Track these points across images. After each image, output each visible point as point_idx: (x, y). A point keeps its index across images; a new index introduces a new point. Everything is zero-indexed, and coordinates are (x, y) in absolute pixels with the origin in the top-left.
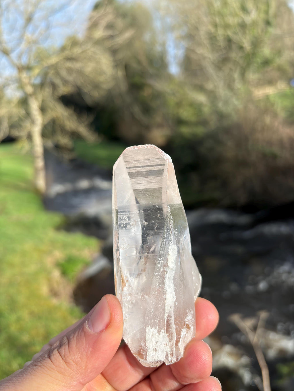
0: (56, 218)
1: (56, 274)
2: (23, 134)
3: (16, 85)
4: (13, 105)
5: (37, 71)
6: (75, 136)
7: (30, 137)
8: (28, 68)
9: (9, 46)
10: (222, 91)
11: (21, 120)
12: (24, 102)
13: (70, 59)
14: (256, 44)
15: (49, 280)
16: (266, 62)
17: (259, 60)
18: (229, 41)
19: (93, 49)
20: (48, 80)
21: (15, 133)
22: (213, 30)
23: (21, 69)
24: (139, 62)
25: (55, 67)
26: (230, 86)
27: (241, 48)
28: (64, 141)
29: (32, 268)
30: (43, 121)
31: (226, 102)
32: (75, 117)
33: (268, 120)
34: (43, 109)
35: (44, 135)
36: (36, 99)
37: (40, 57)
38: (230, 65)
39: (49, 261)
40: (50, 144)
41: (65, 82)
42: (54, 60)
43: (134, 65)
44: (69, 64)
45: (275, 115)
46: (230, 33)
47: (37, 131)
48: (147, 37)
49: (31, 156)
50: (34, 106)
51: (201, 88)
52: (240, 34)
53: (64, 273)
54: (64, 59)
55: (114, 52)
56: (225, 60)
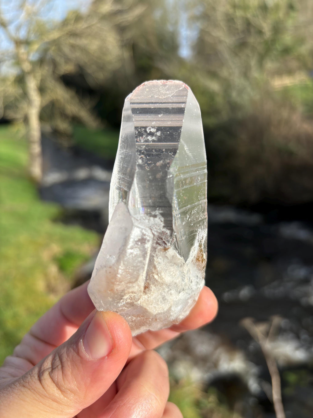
0: (52, 209)
1: (53, 269)
2: (19, 116)
3: (13, 61)
4: (9, 83)
5: (36, 47)
6: (75, 121)
7: (26, 120)
8: (27, 43)
9: (7, 17)
10: (237, 80)
11: (16, 99)
12: (21, 80)
13: (74, 34)
14: (277, 29)
15: (46, 275)
16: (286, 51)
17: (279, 47)
18: (248, 24)
19: (99, 25)
20: (48, 57)
21: (11, 114)
22: (231, 11)
23: (18, 43)
24: (148, 42)
25: (56, 43)
26: (246, 74)
27: (260, 32)
28: (63, 126)
29: (27, 262)
30: (42, 102)
31: (241, 92)
32: (77, 100)
33: (285, 113)
34: (42, 90)
35: (42, 117)
36: (35, 77)
37: (41, 31)
38: (248, 51)
39: (45, 255)
40: (48, 128)
41: (68, 60)
42: (55, 35)
43: (142, 45)
44: (72, 41)
45: (293, 109)
46: (249, 15)
47: (34, 113)
48: (157, 14)
49: (27, 141)
50: (32, 84)
51: (213, 75)
52: (260, 17)
53: (62, 268)
54: (67, 34)
55: (121, 29)
56: (242, 45)
